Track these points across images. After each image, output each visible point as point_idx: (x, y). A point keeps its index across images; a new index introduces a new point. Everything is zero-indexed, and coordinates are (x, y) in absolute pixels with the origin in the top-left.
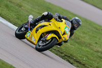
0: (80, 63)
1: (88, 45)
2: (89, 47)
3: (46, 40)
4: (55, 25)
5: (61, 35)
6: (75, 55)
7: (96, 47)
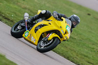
0: (9, 20)
1: (16, 3)
2: (17, 4)
3: (47, 40)
4: (55, 24)
5: (63, 35)
6: (3, 12)
7: (23, 4)
